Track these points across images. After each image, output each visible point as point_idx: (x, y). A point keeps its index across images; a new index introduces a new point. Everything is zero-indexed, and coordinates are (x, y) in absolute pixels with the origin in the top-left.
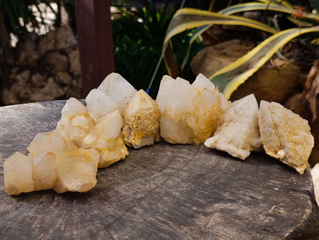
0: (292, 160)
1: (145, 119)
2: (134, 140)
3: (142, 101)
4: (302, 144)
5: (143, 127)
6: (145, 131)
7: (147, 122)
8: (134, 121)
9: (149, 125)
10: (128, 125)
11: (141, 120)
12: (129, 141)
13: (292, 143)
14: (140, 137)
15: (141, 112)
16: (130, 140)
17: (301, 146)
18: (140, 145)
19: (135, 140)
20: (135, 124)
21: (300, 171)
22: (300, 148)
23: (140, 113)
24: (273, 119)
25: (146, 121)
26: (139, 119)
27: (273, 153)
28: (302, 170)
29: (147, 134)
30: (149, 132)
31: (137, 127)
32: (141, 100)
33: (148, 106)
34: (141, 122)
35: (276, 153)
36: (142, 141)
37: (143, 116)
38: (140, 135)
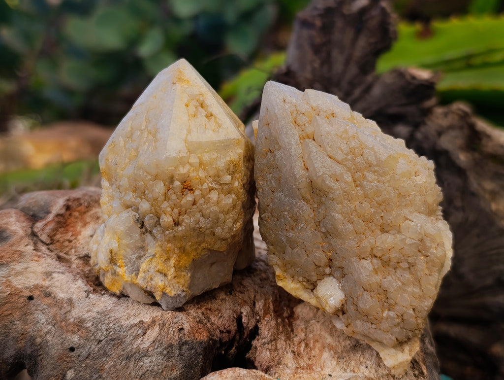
0: (369, 325)
1: (212, 189)
2: (163, 278)
3: (192, 109)
4: (411, 266)
5: (203, 223)
6: (208, 239)
7: (218, 203)
8: (166, 197)
9: (228, 212)
10: (137, 210)
11: (197, 192)
12: (139, 281)
13: (375, 261)
14: (186, 261)
15: (194, 160)
16: (141, 275)
17: (407, 276)
18: (185, 296)
19: (165, 275)
20: (169, 209)
21: (396, 363)
22: (403, 284)
23: (191, 164)
24: (308, 166)
25: (214, 196)
26: (187, 187)
27: (298, 285)
28: (402, 363)
29: (216, 247)
30: (223, 240)
31: (177, 223)
32: (187, 106)
33: (221, 136)
34: (194, 203)
35: (311, 287)
36: (192, 277)
37: (202, 174)
38: (188, 254)
